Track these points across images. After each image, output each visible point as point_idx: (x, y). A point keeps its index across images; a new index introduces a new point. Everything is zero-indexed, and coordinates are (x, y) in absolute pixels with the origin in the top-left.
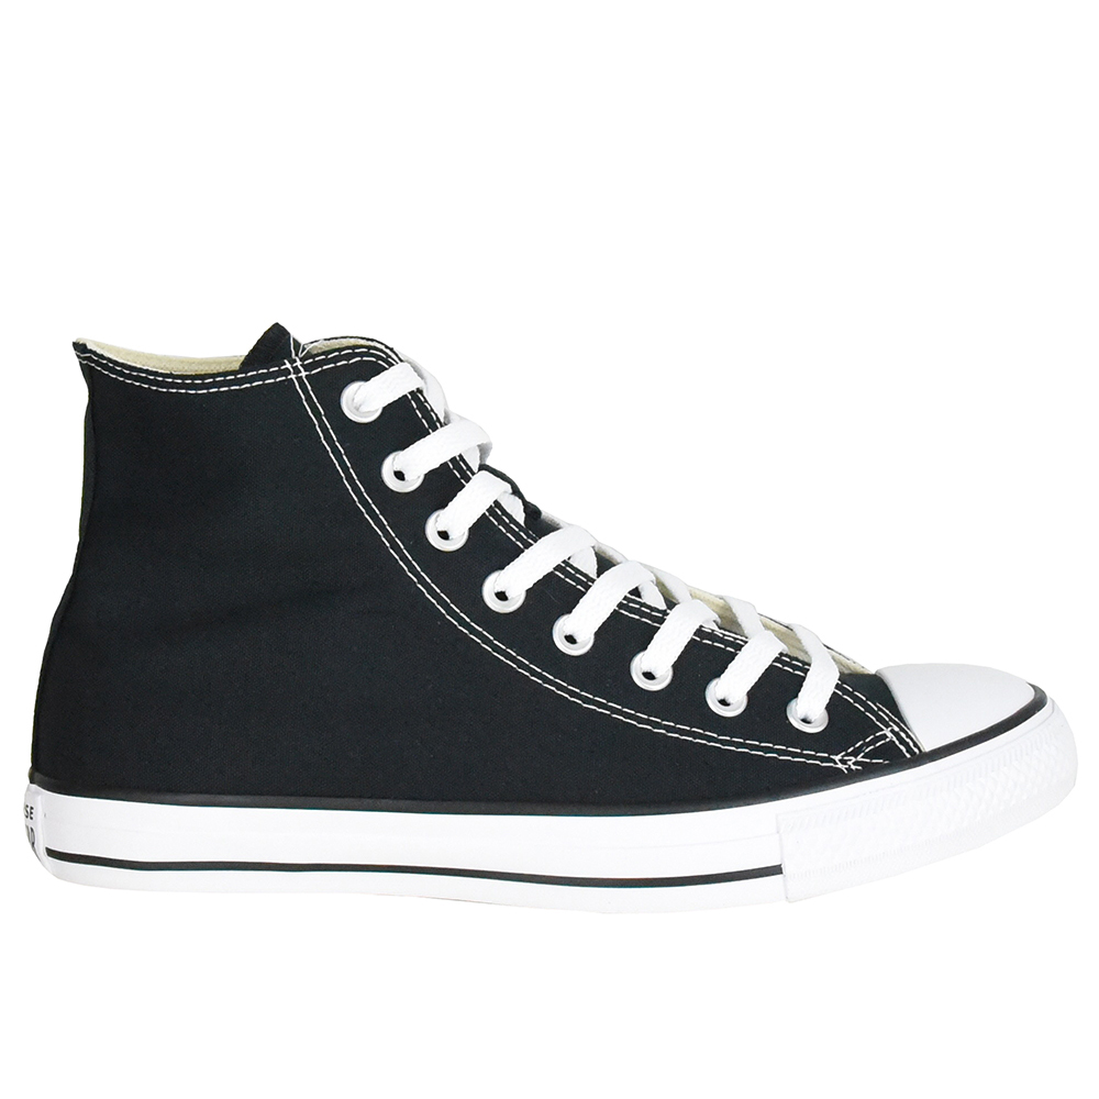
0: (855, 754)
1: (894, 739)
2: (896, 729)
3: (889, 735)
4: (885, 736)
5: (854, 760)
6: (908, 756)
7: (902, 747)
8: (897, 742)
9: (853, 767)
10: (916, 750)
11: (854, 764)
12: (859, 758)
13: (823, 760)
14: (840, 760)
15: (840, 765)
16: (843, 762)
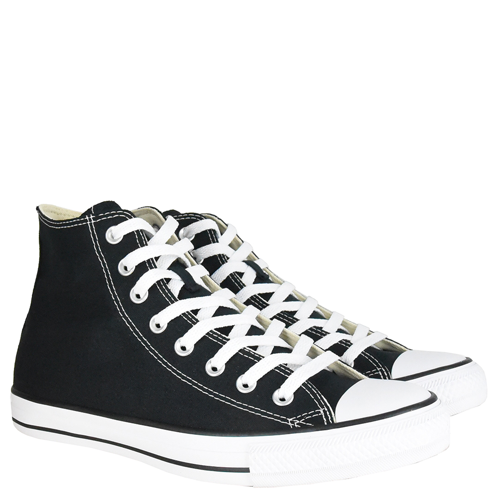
0: (299, 419)
1: (323, 414)
2: (326, 409)
3: (322, 412)
4: (320, 412)
5: (298, 422)
6: (326, 424)
7: (325, 419)
8: (324, 416)
9: (296, 426)
10: (331, 421)
11: (297, 424)
12: (301, 422)
13: (283, 420)
14: (291, 421)
15: (290, 424)
16: (292, 422)
